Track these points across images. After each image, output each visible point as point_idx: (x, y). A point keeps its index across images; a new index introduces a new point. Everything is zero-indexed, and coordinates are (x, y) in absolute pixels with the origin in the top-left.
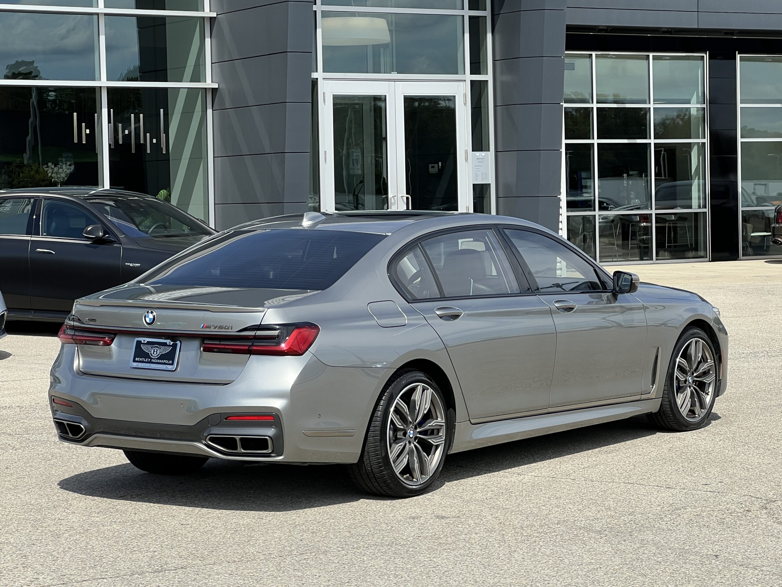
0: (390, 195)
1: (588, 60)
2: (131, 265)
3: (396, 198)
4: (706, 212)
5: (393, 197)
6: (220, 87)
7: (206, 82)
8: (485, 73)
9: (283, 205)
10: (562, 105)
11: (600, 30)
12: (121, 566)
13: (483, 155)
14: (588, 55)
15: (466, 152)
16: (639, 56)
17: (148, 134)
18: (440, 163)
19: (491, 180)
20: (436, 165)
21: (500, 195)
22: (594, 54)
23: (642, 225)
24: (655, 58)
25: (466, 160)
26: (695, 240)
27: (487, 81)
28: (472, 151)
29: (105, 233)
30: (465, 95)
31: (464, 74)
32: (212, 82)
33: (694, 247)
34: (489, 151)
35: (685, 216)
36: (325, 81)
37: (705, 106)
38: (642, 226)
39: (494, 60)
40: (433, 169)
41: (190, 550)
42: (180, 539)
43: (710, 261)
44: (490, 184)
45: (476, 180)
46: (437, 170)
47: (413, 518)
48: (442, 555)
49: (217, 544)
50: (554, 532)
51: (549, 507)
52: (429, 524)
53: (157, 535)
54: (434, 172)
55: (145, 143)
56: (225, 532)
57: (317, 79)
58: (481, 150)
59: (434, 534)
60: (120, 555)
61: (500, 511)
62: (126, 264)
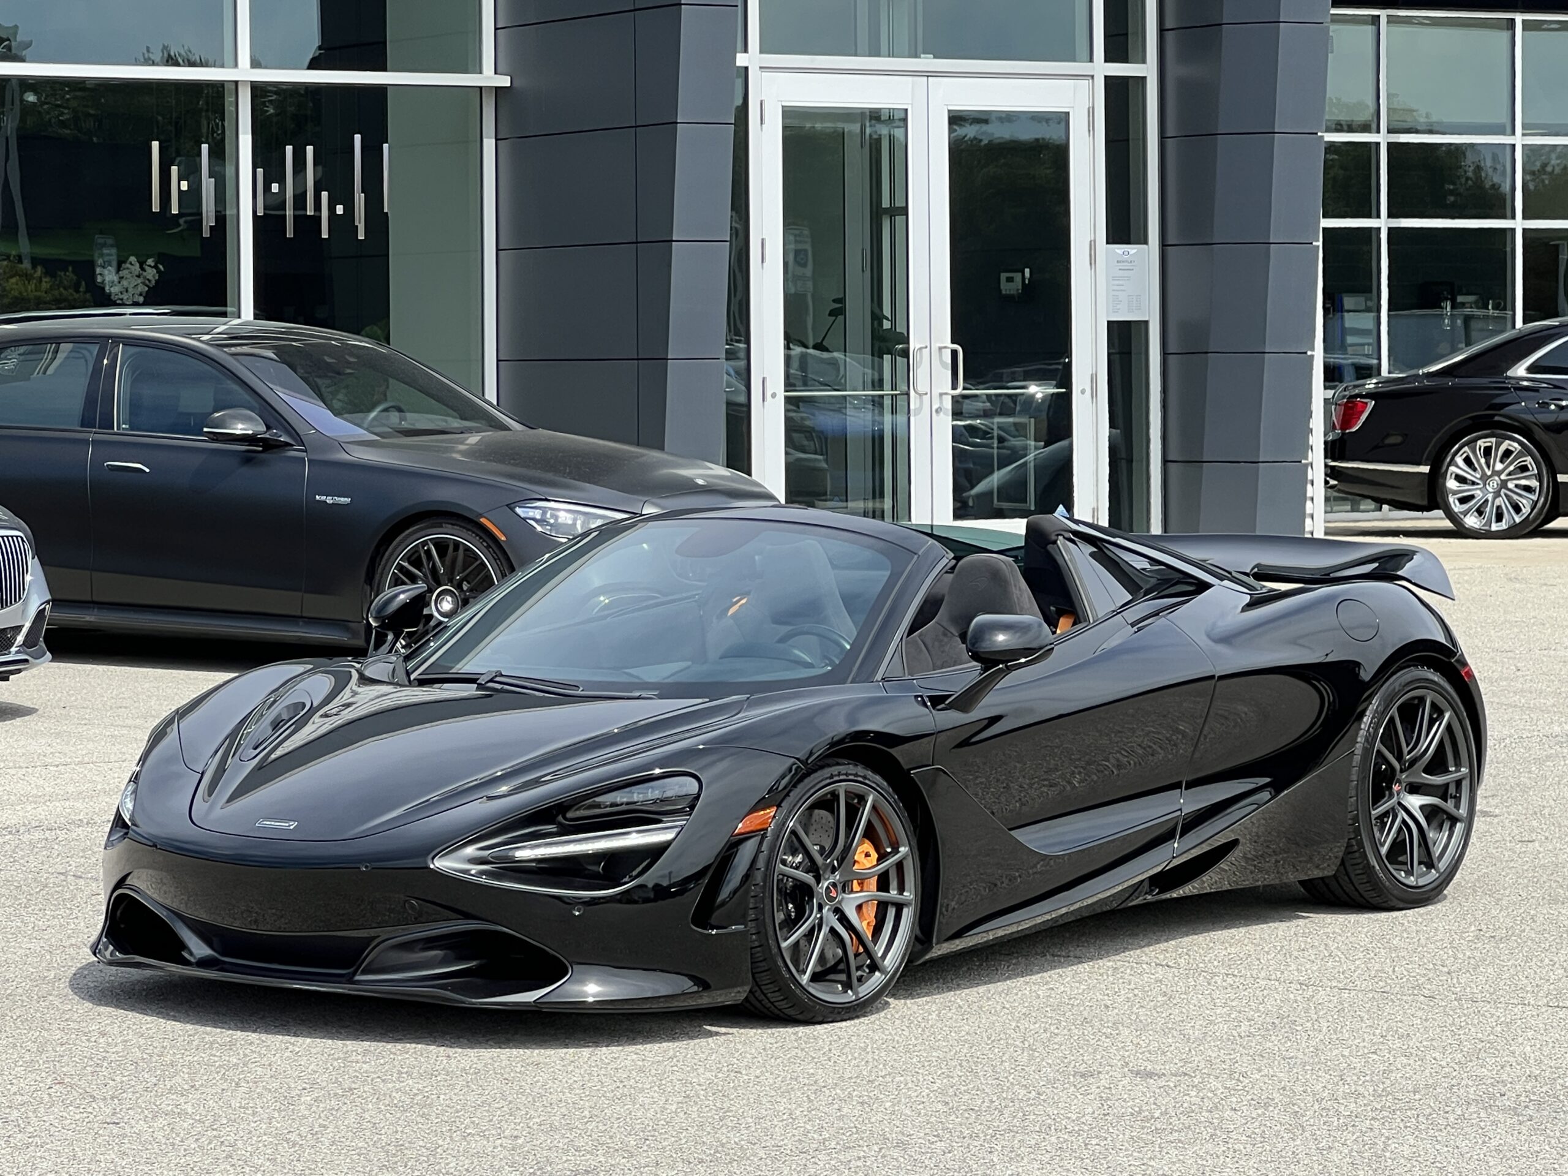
0: (913, 345)
1: (1370, 29)
2: (329, 500)
3: (926, 352)
5: (921, 349)
6: (515, 85)
7: (481, 73)
8: (1141, 59)
9: (666, 365)
10: (1322, 137)
12: (451, 1165)
13: (1132, 252)
14: (1372, 18)
15: (1092, 245)
16: (1489, 21)
17: (325, 195)
18: (1027, 271)
19: (1149, 311)
20: (1018, 277)
21: (1172, 348)
22: (1383, 14)
24: (1527, 26)
25: (1092, 261)
27: (1145, 78)
28: (1108, 243)
30: (1091, 112)
31: (1091, 60)
32: (496, 73)
34: (1146, 242)
36: (766, 75)
39: (1162, 30)
40: (1012, 284)
41: (595, 1136)
42: (563, 1110)
44: (1146, 323)
45: (1116, 311)
46: (1020, 287)
47: (1083, 1076)
48: (1167, 1153)
49: (651, 1124)
50: (1411, 1109)
51: (1388, 1055)
52: (1120, 1087)
53: (510, 1102)
54: (1012, 292)
55: (317, 214)
56: (663, 1099)
57: (746, 68)
58: (1128, 242)
59: (1137, 1109)
60: (440, 1142)
61: (1276, 1062)
62: (318, 497)
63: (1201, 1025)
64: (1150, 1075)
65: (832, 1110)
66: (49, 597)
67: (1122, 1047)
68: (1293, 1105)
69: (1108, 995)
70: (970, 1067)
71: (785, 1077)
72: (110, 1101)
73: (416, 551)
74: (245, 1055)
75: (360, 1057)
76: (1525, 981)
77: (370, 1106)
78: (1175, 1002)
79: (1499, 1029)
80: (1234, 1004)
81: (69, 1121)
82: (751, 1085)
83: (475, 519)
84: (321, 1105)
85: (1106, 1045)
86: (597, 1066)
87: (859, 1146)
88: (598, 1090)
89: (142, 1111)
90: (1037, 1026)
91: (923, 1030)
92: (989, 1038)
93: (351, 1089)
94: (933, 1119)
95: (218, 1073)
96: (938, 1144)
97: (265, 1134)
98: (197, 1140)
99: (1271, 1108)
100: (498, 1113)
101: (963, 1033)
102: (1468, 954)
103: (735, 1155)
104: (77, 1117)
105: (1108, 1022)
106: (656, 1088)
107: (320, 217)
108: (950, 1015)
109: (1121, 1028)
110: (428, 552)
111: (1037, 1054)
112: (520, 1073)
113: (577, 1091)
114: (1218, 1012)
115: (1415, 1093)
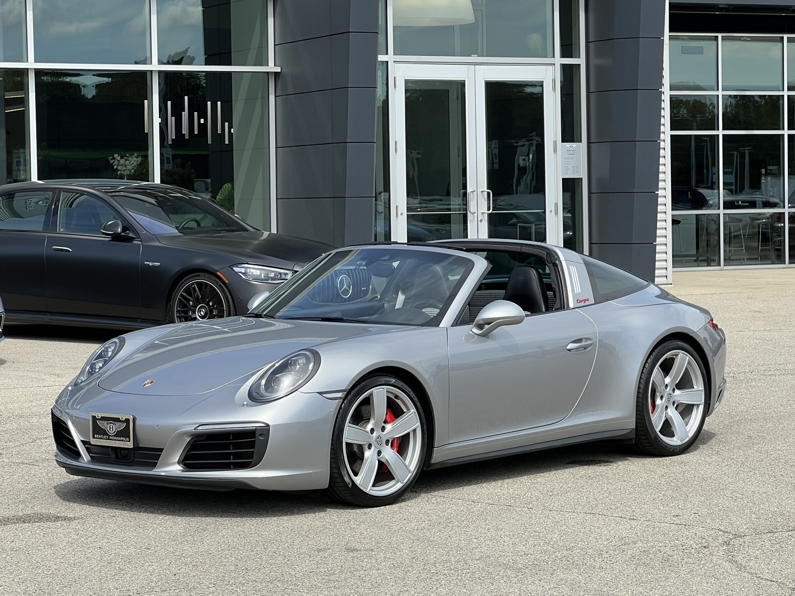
0: (469, 190)
1: (714, 43)
2: (151, 264)
3: (475, 193)
5: (472, 192)
6: (282, 71)
7: (269, 66)
8: (578, 56)
9: (345, 200)
13: (575, 146)
14: (714, 37)
15: (555, 143)
16: (774, 38)
17: (226, 123)
18: (531, 155)
19: (582, 174)
20: (527, 158)
21: (593, 191)
22: (720, 35)
24: (789, 40)
25: (555, 151)
27: (579, 65)
28: (562, 142)
29: (125, 229)
30: (554, 81)
31: (554, 57)
32: (275, 66)
34: (581, 142)
36: (398, 64)
39: (587, 42)
40: (524, 162)
44: (581, 179)
45: (567, 173)
46: (527, 163)
52: (332, 557)
54: (525, 165)
57: (387, 62)
58: (573, 141)
62: (145, 263)
68: (411, 567)
70: (267, 546)
73: (189, 288)
83: (215, 273)
94: (222, 575)
107: (224, 134)
110: (194, 288)
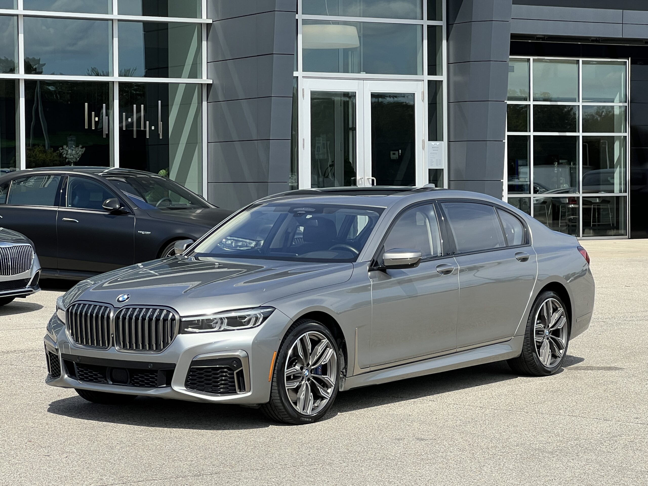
0: (358, 177)
1: (526, 63)
2: (143, 233)
3: (363, 180)
4: (626, 196)
5: (360, 179)
6: (214, 82)
7: (202, 78)
8: (441, 74)
9: (268, 184)
10: (506, 102)
11: (538, 38)
12: (167, 471)
13: (438, 144)
14: (527, 60)
15: (423, 141)
16: (570, 61)
17: (148, 122)
18: (400, 151)
19: (444, 166)
20: (397, 153)
21: (452, 179)
22: (531, 58)
23: (571, 206)
24: (584, 62)
25: (423, 148)
26: (616, 220)
27: (442, 81)
28: (429, 140)
29: (121, 205)
30: (423, 93)
31: (423, 74)
32: (207, 79)
33: (615, 225)
34: (443, 141)
35: (607, 199)
36: (305, 79)
37: (626, 104)
38: (570, 208)
39: (448, 63)
40: (394, 156)
41: (220, 460)
42: (210, 452)
43: (629, 239)
44: (443, 169)
45: (432, 165)
46: (398, 157)
47: (398, 440)
48: (425, 467)
49: (241, 456)
50: (515, 452)
51: (509, 433)
52: (411, 444)
53: (191, 448)
54: (395, 158)
55: (145, 129)
56: (246, 447)
57: (298, 77)
58: (436, 140)
59: (416, 452)
60: (165, 463)
61: (468, 436)
62: (139, 232)
63: (443, 422)
64: (422, 440)
65: (306, 452)
66: (40, 268)
67: (414, 430)
68: (473, 450)
69: (411, 411)
70: (358, 436)
71: (291, 440)
72: (47, 448)
74: (98, 432)
75: (139, 432)
76: (561, 407)
77: (141, 450)
78: (434, 414)
79: (550, 424)
80: (456, 414)
81: (31, 455)
82: (278, 442)
84: (123, 450)
85: (408, 429)
86: (224, 435)
87: (315, 464)
88: (224, 444)
89: (59, 452)
90: (384, 422)
91: (343, 423)
92: (366, 426)
93: (135, 444)
94: (342, 455)
95: (87, 438)
96: (343, 464)
97: (102, 460)
98: (77, 462)
99: (465, 452)
100: (187, 452)
101: (357, 424)
102: (542, 397)
103: (270, 467)
104: (35, 454)
105: (410, 420)
106: (244, 444)
107: (146, 131)
108: (353, 418)
109: (414, 423)
111: (383, 432)
112: (196, 438)
113: (216, 445)
114: (449, 417)
115: (517, 446)
